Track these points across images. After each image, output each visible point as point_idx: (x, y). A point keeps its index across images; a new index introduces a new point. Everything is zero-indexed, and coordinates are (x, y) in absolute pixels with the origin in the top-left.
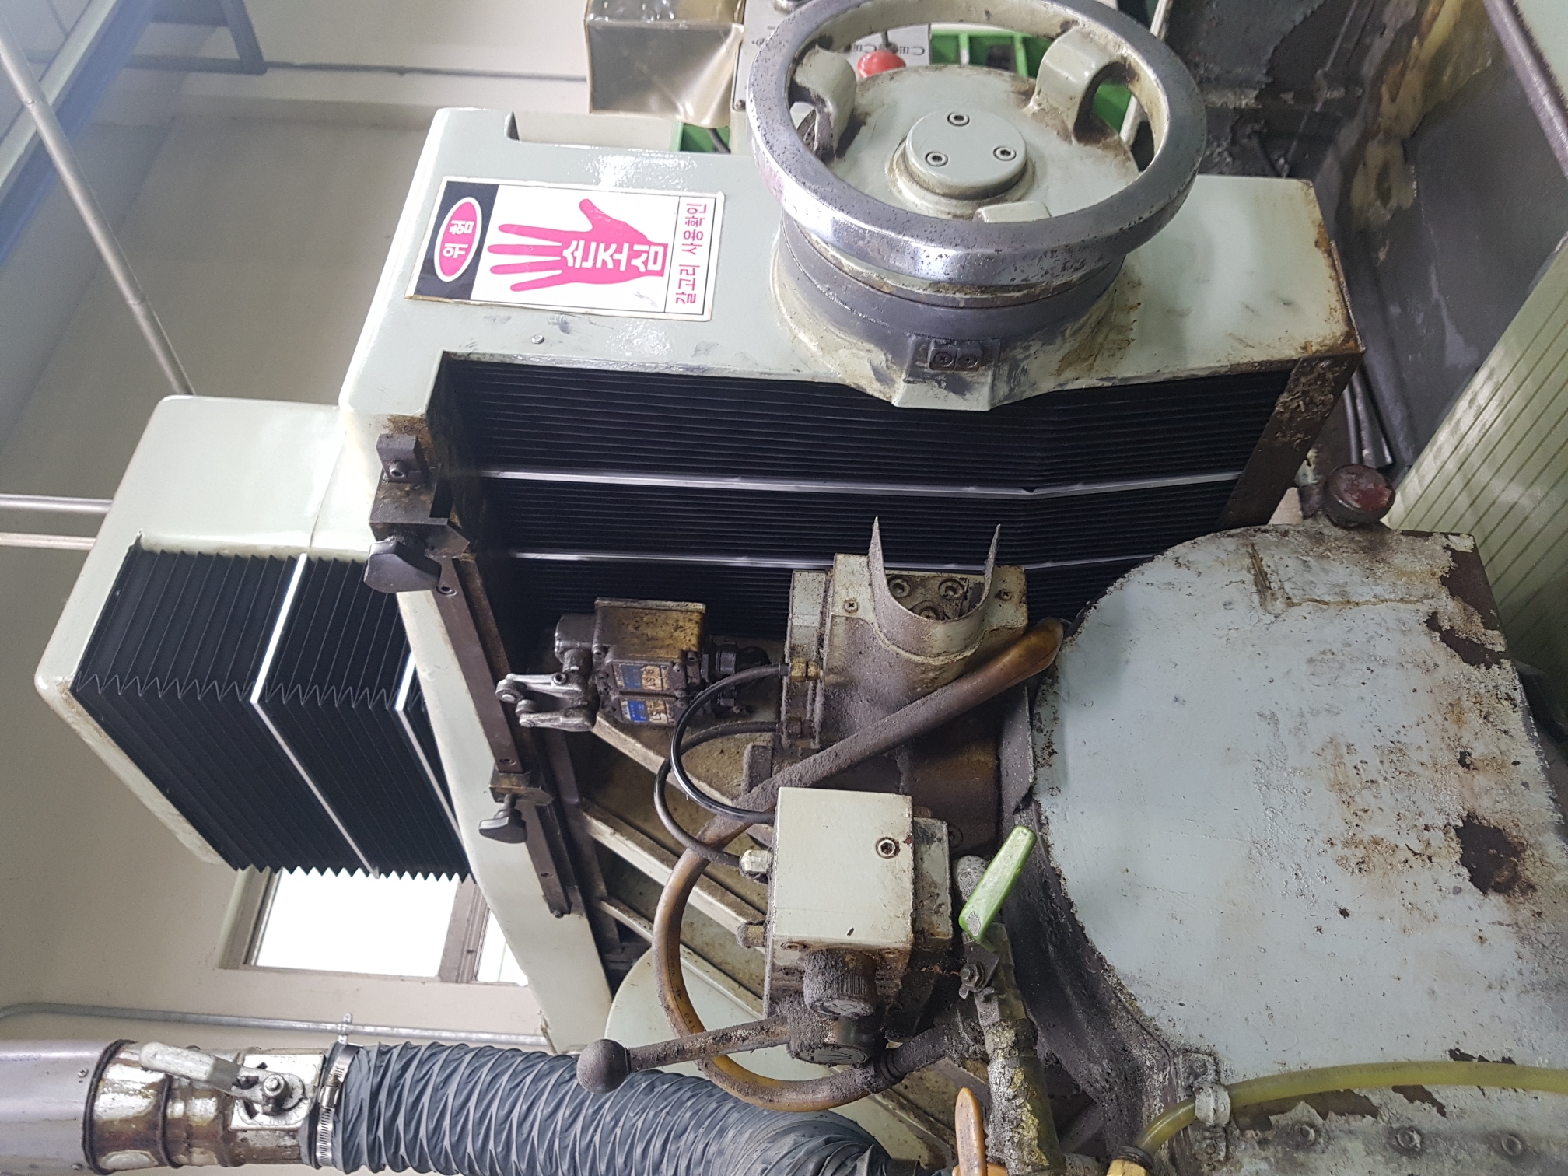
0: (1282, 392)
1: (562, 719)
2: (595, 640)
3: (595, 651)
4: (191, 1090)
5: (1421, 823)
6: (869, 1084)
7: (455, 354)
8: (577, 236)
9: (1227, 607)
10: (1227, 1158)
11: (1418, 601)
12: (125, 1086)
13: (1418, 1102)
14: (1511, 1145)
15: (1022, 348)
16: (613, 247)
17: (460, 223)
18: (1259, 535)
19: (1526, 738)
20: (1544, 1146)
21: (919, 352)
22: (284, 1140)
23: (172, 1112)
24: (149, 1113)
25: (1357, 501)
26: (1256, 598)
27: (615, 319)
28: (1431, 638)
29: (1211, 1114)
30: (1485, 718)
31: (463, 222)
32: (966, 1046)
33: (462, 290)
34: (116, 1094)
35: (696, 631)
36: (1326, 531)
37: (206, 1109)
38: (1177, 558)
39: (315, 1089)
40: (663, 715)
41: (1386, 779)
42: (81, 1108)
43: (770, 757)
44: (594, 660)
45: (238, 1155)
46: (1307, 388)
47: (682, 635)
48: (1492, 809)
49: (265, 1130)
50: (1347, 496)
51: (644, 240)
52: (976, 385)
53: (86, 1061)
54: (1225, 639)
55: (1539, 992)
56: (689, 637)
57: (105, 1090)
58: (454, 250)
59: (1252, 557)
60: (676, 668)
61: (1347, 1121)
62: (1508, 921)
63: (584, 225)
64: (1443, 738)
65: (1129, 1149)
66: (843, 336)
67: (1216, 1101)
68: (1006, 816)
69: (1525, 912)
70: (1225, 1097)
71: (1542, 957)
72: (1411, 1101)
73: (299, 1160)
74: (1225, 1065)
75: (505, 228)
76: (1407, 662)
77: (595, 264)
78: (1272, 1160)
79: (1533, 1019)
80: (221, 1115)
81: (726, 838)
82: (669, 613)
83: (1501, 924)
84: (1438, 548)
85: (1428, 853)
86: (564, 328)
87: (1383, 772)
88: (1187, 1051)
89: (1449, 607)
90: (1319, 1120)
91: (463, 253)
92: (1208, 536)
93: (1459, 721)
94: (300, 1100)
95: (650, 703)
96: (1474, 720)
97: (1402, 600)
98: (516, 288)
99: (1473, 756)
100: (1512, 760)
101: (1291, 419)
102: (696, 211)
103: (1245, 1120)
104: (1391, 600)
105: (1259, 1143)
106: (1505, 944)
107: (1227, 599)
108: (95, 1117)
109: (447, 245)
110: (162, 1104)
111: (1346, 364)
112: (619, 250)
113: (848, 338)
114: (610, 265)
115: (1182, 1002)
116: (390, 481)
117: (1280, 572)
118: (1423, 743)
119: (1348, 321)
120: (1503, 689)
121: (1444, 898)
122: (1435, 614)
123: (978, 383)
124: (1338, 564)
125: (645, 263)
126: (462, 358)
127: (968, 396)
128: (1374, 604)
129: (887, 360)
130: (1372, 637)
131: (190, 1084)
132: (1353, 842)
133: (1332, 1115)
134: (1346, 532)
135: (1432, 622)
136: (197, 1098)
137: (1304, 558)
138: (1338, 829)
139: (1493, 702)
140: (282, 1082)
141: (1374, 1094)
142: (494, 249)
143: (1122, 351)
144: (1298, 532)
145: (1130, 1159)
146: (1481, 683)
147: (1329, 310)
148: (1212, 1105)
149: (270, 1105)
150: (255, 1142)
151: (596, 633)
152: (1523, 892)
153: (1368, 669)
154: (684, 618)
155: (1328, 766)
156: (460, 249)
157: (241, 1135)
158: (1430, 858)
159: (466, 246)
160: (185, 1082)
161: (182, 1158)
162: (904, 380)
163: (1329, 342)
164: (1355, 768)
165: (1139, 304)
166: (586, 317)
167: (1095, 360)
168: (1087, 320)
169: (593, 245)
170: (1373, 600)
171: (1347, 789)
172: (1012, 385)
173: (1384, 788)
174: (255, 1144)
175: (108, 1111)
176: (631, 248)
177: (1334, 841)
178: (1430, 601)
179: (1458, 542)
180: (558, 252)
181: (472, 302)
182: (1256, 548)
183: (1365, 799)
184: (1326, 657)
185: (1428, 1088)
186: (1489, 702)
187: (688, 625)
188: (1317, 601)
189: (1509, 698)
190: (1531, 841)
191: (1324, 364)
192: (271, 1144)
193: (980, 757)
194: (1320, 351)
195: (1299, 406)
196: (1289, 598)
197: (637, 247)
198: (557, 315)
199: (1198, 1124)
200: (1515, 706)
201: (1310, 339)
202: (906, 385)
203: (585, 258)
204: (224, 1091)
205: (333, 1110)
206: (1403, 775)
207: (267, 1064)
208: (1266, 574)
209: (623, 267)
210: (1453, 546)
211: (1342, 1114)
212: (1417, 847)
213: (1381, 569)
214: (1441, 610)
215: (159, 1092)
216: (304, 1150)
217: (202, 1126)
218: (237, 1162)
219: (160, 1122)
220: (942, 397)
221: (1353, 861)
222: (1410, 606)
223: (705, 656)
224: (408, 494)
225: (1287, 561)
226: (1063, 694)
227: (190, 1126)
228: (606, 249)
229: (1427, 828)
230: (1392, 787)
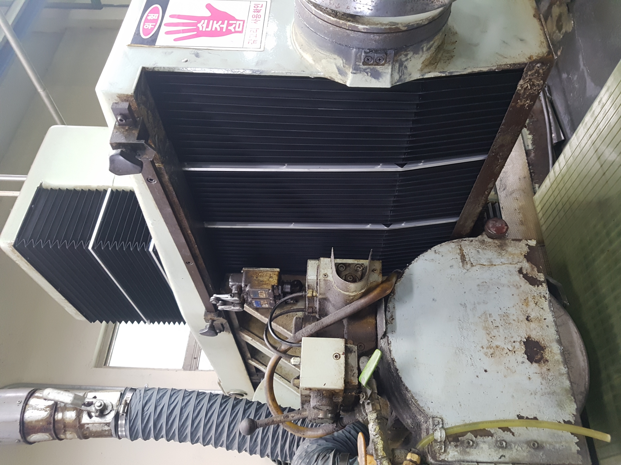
0: (520, 80)
1: (232, 308)
2: (243, 282)
3: (243, 286)
4: (65, 408)
5: (513, 340)
6: (335, 429)
7: (148, 68)
8: (204, 18)
9: (451, 267)
10: (445, 451)
11: (516, 264)
12: (37, 407)
13: (506, 432)
14: (534, 445)
15: (404, 55)
16: (220, 22)
17: (152, 15)
18: (463, 242)
19: (549, 310)
20: (544, 445)
21: (357, 58)
22: (105, 428)
23: (57, 417)
24: (47, 418)
25: (495, 231)
26: (461, 264)
27: (220, 51)
28: (520, 276)
29: (439, 438)
30: (536, 304)
31: (154, 15)
32: (364, 417)
33: (152, 41)
34: (33, 410)
35: (277, 278)
36: (486, 240)
37: (71, 416)
38: (435, 251)
39: (117, 406)
40: (266, 305)
41: (502, 326)
42: (18, 416)
43: (301, 322)
44: (243, 289)
45: (86, 434)
46: (531, 77)
47: (272, 280)
48: (535, 335)
49: (96, 423)
50: (492, 229)
51: (234, 19)
52: (384, 74)
53: (20, 397)
54: (450, 279)
55: (547, 395)
56: (274, 281)
57: (29, 409)
58: (149, 26)
59: (460, 249)
60: (270, 291)
61: (483, 439)
62: (538, 372)
63: (208, 14)
64: (521, 311)
65: (413, 449)
66: (323, 53)
67: (441, 433)
68: (379, 340)
69: (544, 369)
70: (443, 432)
71: (549, 383)
72: (504, 431)
73: (111, 436)
74: (446, 421)
75: (172, 16)
76: (511, 285)
77: (212, 29)
78: (459, 451)
79: (545, 404)
80: (78, 418)
81: (287, 349)
82: (268, 272)
83: (536, 373)
84: (524, 245)
85: (514, 350)
86: (197, 55)
87: (501, 323)
88: (433, 417)
89: (526, 266)
90: (474, 439)
91: (153, 27)
92: (446, 242)
93: (527, 305)
94: (111, 411)
95: (262, 301)
96: (532, 305)
97: (511, 264)
98: (175, 40)
99: (531, 317)
100: (544, 318)
101: (524, 93)
102: (258, 7)
103: (451, 439)
104: (507, 264)
105: (455, 446)
106: (537, 379)
107: (451, 264)
108: (25, 420)
109: (146, 24)
110: (53, 414)
111: (548, 65)
112: (223, 23)
113: (325, 53)
114: (219, 29)
115: (432, 401)
116: (119, 125)
117: (469, 255)
118: (515, 313)
119: (549, 47)
120: (542, 294)
121: (519, 365)
122: (521, 268)
123: (385, 73)
124: (489, 251)
125: (235, 28)
126: (151, 70)
127: (381, 79)
128: (501, 265)
129: (343, 63)
130: (500, 277)
131: (65, 405)
132: (490, 347)
133: (479, 437)
134: (492, 240)
135: (520, 271)
136: (68, 411)
137: (478, 250)
138: (485, 343)
139: (539, 298)
140: (103, 404)
141: (492, 430)
142: (167, 25)
143: (450, 60)
144: (476, 240)
145: (414, 452)
146: (535, 292)
147: (540, 42)
148: (439, 435)
149: (98, 413)
150: (93, 429)
151: (243, 279)
152: (544, 363)
153: (498, 288)
154: (273, 274)
155: (483, 321)
156: (152, 25)
157: (86, 426)
158: (515, 352)
159: (154, 24)
160: (63, 405)
161: (62, 436)
162: (352, 73)
163: (541, 55)
164: (492, 322)
165: (456, 41)
166: (207, 50)
167: (437, 64)
168: (433, 44)
169: (211, 22)
170: (500, 264)
171: (489, 329)
172: (400, 74)
173: (501, 329)
174: (92, 429)
175: (30, 417)
176: (228, 23)
177: (483, 347)
178: (520, 264)
179: (530, 242)
180: (196, 25)
181: (156, 46)
182: (462, 246)
183: (494, 332)
184: (484, 284)
185: (510, 428)
186: (538, 298)
187: (274, 276)
188: (481, 265)
189: (544, 297)
190: (548, 345)
191: (539, 65)
192: (99, 429)
193: (371, 320)
194: (537, 59)
195: (527, 86)
196: (472, 264)
197: (231, 22)
198: (194, 50)
199: (435, 441)
200: (546, 299)
201: (532, 54)
202: (353, 75)
203: (207, 27)
204: (79, 408)
205: (125, 414)
206: (507, 324)
207: (97, 396)
208: (465, 255)
209: (224, 30)
210: (529, 244)
211: (482, 436)
212: (511, 349)
213: (504, 253)
214: (523, 266)
215: (51, 409)
216: (113, 431)
217: (70, 423)
218: (86, 437)
219: (52, 421)
220: (369, 80)
221: (490, 353)
222: (513, 266)
223: (280, 287)
224: (127, 130)
225: (472, 251)
226: (396, 298)
227: (65, 423)
228: (217, 23)
229: (514, 342)
230: (504, 328)
